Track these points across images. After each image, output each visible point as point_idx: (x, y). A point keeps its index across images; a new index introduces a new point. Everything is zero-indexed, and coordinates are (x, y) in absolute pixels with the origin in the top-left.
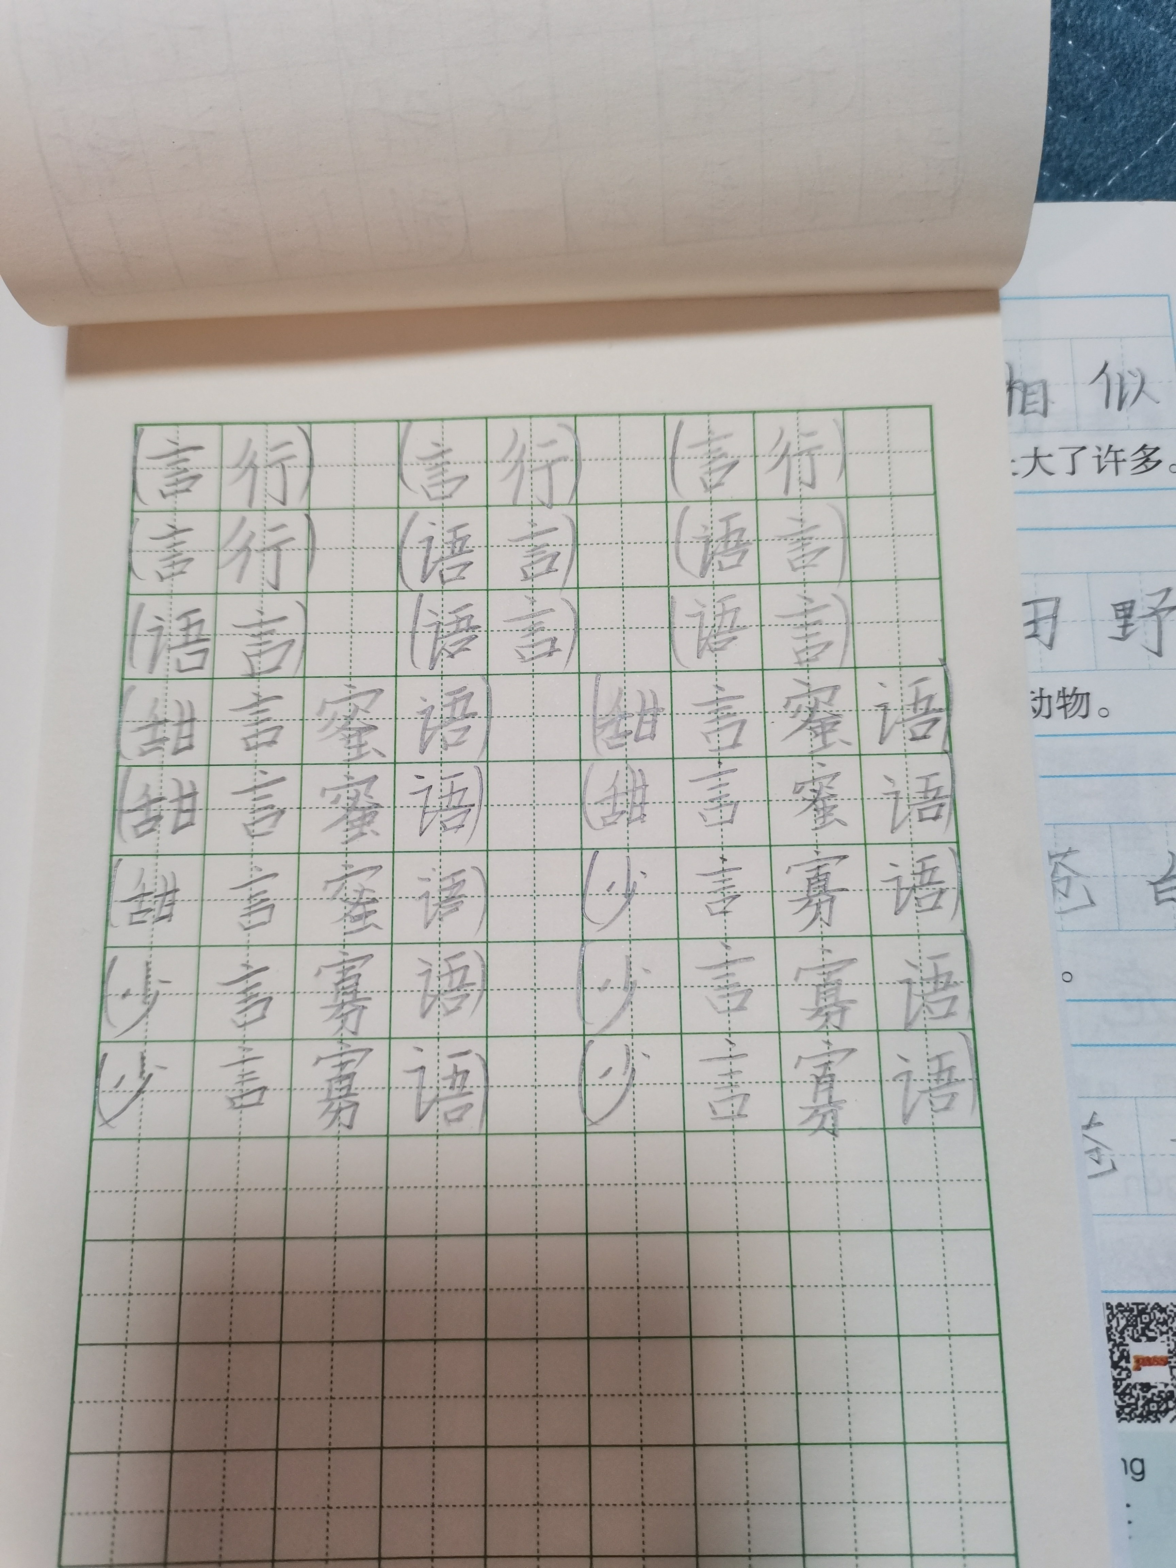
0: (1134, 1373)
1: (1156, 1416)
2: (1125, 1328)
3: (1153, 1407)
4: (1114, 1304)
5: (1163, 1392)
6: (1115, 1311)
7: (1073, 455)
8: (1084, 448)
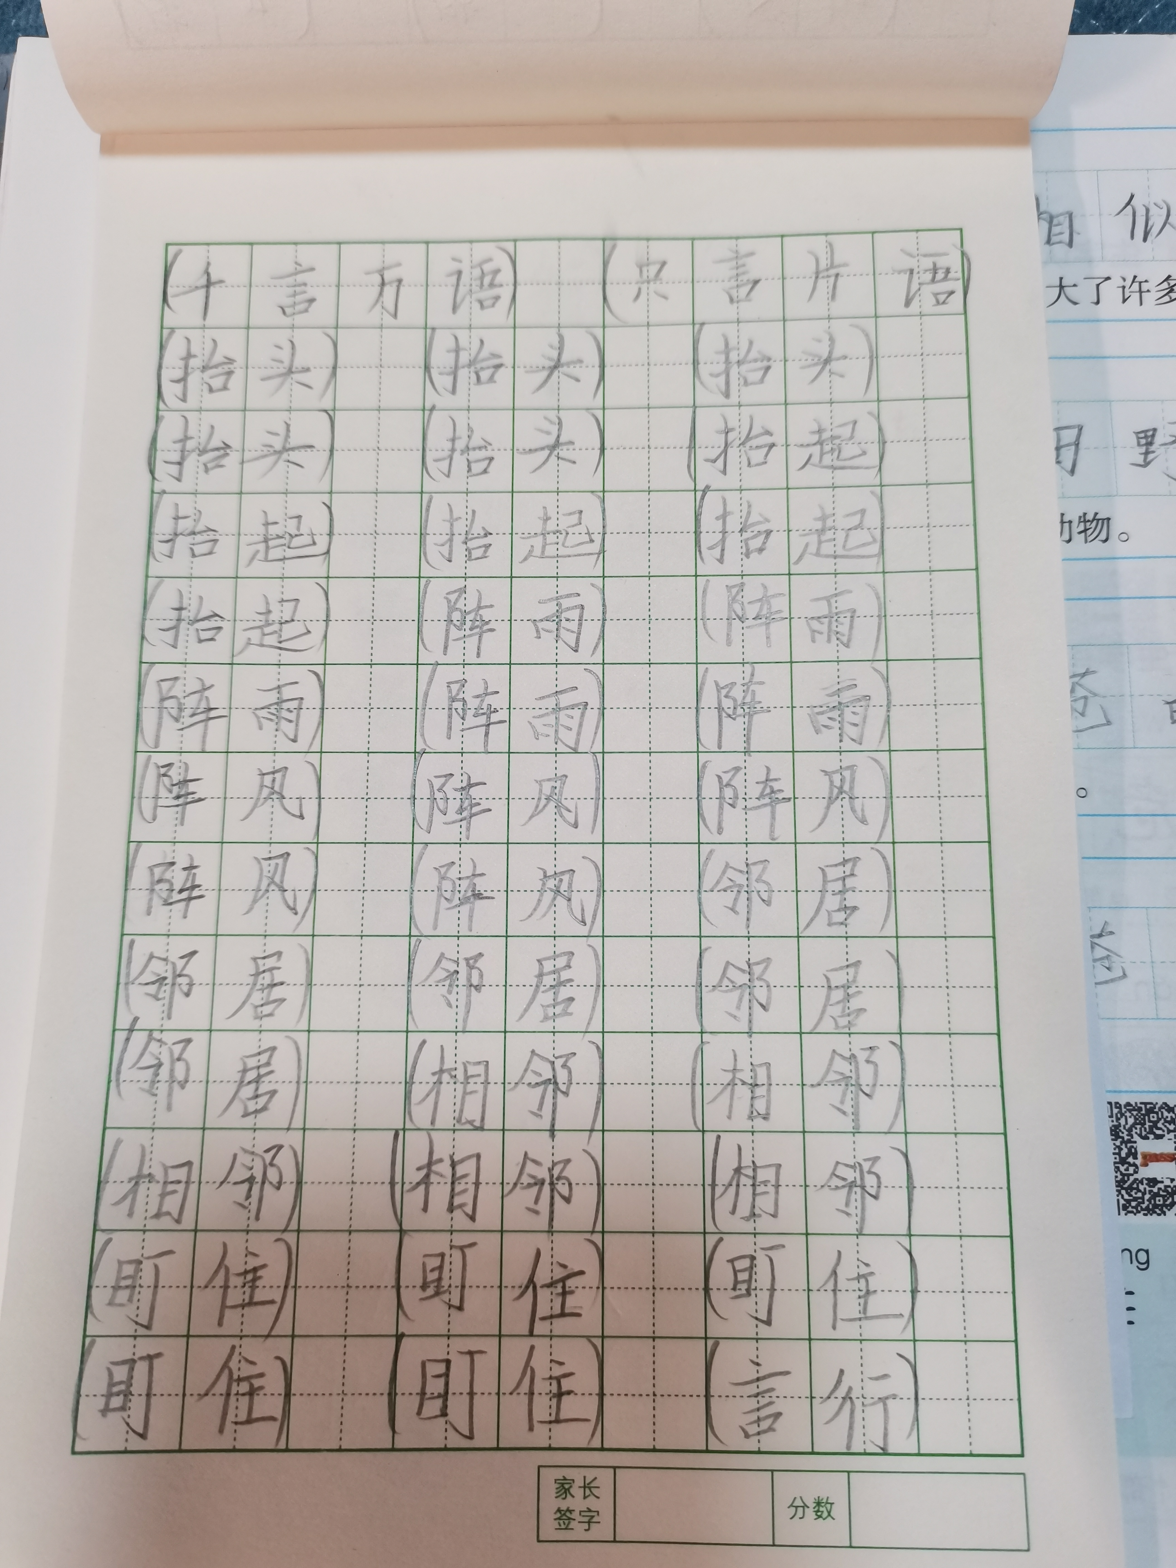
0: (1141, 1169)
1: (1161, 1210)
2: (1133, 1126)
3: (1159, 1201)
4: (1123, 1103)
5: (1169, 1186)
6: (1124, 1110)
7: (1098, 286)
8: (1108, 278)
